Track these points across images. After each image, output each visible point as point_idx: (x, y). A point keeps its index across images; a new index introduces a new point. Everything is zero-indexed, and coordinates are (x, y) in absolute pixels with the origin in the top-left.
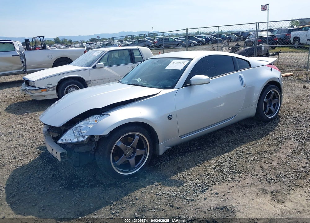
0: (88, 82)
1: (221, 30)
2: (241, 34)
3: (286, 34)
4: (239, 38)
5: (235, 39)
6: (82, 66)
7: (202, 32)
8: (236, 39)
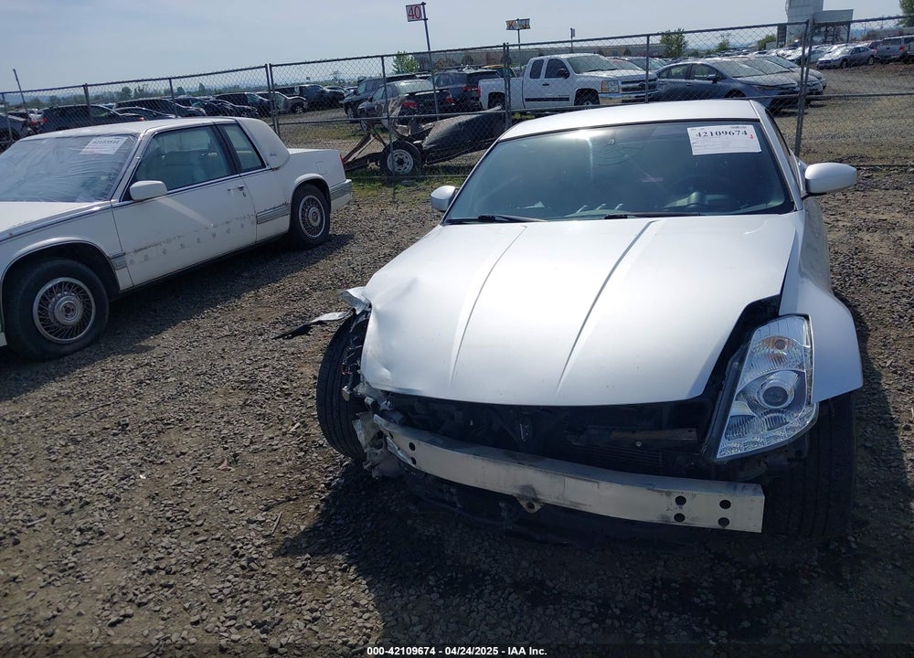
0: (117, 261)
1: (201, 84)
2: (297, 90)
3: (465, 85)
4: (298, 104)
5: (286, 106)
6: (72, 200)
7: (141, 91)
8: (290, 106)
